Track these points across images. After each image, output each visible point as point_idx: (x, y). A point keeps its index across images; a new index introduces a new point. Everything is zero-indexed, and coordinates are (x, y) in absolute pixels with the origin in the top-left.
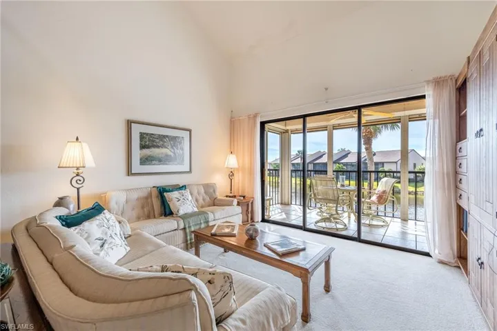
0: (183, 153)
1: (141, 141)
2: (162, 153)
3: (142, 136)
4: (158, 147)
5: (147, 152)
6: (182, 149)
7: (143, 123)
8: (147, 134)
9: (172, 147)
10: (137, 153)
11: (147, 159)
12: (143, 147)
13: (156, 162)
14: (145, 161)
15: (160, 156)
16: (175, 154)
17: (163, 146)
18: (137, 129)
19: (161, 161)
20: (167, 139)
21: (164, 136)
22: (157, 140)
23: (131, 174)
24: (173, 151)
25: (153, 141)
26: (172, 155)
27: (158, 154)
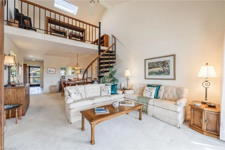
0: (169, 69)
1: (149, 66)
2: (157, 70)
3: (149, 64)
4: (155, 67)
5: (151, 70)
6: (168, 67)
7: (149, 59)
8: (151, 63)
9: (162, 66)
10: (148, 71)
11: (151, 73)
12: (149, 68)
13: (155, 74)
14: (150, 74)
15: (156, 71)
16: (164, 70)
17: (158, 67)
18: (147, 62)
19: (156, 73)
20: (160, 63)
21: (158, 62)
22: (155, 65)
23: (145, 79)
24: (163, 68)
25: (153, 65)
26: (163, 70)
27: (155, 70)
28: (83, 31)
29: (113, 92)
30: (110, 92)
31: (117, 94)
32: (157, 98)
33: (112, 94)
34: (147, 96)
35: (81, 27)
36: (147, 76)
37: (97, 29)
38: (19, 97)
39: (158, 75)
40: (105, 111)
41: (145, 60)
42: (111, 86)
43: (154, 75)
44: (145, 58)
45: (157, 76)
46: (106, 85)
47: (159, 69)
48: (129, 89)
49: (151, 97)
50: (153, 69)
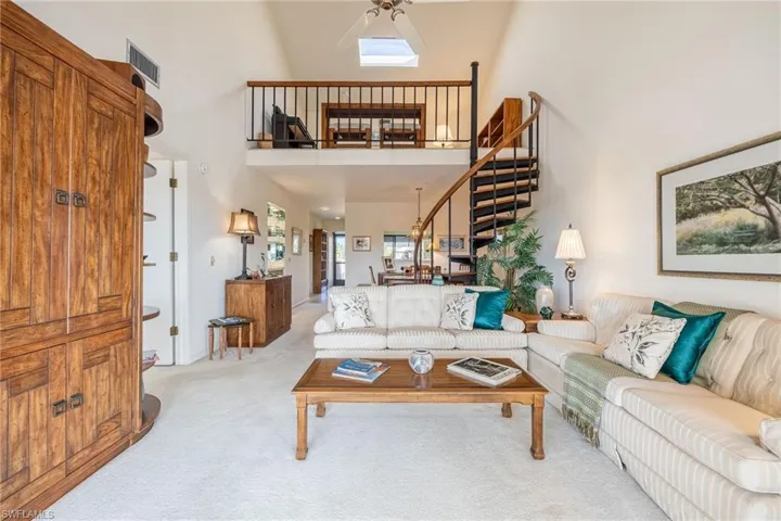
1: (678, 205)
2: (727, 224)
3: (681, 194)
4: (717, 209)
5: (691, 225)
7: (681, 168)
8: (689, 187)
9: (761, 200)
10: (672, 231)
11: (690, 241)
12: (682, 217)
13: (713, 248)
14: (688, 245)
15: (721, 230)
16: (771, 218)
17: (733, 204)
18: (672, 183)
19: (722, 243)
20: (744, 181)
21: (733, 178)
22: (713, 193)
23: (662, 271)
24: (763, 210)
25: (703, 198)
26: (762, 223)
27: (716, 226)
28: (417, 112)
29: (482, 321)
30: (470, 318)
31: (502, 329)
32: (688, 381)
33: (476, 326)
34: (620, 360)
35: (410, 100)
36: (673, 261)
37: (466, 92)
38: (255, 303)
39: (733, 252)
40: (365, 374)
41: (660, 176)
42: (478, 295)
43: (705, 253)
44: (661, 168)
45: (723, 256)
46: (468, 291)
47: (734, 216)
48: (574, 318)
49: (638, 367)
50: (703, 218)
